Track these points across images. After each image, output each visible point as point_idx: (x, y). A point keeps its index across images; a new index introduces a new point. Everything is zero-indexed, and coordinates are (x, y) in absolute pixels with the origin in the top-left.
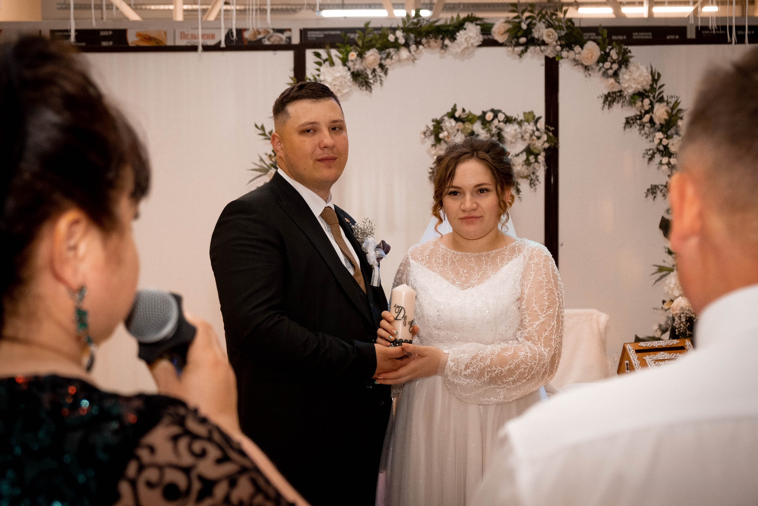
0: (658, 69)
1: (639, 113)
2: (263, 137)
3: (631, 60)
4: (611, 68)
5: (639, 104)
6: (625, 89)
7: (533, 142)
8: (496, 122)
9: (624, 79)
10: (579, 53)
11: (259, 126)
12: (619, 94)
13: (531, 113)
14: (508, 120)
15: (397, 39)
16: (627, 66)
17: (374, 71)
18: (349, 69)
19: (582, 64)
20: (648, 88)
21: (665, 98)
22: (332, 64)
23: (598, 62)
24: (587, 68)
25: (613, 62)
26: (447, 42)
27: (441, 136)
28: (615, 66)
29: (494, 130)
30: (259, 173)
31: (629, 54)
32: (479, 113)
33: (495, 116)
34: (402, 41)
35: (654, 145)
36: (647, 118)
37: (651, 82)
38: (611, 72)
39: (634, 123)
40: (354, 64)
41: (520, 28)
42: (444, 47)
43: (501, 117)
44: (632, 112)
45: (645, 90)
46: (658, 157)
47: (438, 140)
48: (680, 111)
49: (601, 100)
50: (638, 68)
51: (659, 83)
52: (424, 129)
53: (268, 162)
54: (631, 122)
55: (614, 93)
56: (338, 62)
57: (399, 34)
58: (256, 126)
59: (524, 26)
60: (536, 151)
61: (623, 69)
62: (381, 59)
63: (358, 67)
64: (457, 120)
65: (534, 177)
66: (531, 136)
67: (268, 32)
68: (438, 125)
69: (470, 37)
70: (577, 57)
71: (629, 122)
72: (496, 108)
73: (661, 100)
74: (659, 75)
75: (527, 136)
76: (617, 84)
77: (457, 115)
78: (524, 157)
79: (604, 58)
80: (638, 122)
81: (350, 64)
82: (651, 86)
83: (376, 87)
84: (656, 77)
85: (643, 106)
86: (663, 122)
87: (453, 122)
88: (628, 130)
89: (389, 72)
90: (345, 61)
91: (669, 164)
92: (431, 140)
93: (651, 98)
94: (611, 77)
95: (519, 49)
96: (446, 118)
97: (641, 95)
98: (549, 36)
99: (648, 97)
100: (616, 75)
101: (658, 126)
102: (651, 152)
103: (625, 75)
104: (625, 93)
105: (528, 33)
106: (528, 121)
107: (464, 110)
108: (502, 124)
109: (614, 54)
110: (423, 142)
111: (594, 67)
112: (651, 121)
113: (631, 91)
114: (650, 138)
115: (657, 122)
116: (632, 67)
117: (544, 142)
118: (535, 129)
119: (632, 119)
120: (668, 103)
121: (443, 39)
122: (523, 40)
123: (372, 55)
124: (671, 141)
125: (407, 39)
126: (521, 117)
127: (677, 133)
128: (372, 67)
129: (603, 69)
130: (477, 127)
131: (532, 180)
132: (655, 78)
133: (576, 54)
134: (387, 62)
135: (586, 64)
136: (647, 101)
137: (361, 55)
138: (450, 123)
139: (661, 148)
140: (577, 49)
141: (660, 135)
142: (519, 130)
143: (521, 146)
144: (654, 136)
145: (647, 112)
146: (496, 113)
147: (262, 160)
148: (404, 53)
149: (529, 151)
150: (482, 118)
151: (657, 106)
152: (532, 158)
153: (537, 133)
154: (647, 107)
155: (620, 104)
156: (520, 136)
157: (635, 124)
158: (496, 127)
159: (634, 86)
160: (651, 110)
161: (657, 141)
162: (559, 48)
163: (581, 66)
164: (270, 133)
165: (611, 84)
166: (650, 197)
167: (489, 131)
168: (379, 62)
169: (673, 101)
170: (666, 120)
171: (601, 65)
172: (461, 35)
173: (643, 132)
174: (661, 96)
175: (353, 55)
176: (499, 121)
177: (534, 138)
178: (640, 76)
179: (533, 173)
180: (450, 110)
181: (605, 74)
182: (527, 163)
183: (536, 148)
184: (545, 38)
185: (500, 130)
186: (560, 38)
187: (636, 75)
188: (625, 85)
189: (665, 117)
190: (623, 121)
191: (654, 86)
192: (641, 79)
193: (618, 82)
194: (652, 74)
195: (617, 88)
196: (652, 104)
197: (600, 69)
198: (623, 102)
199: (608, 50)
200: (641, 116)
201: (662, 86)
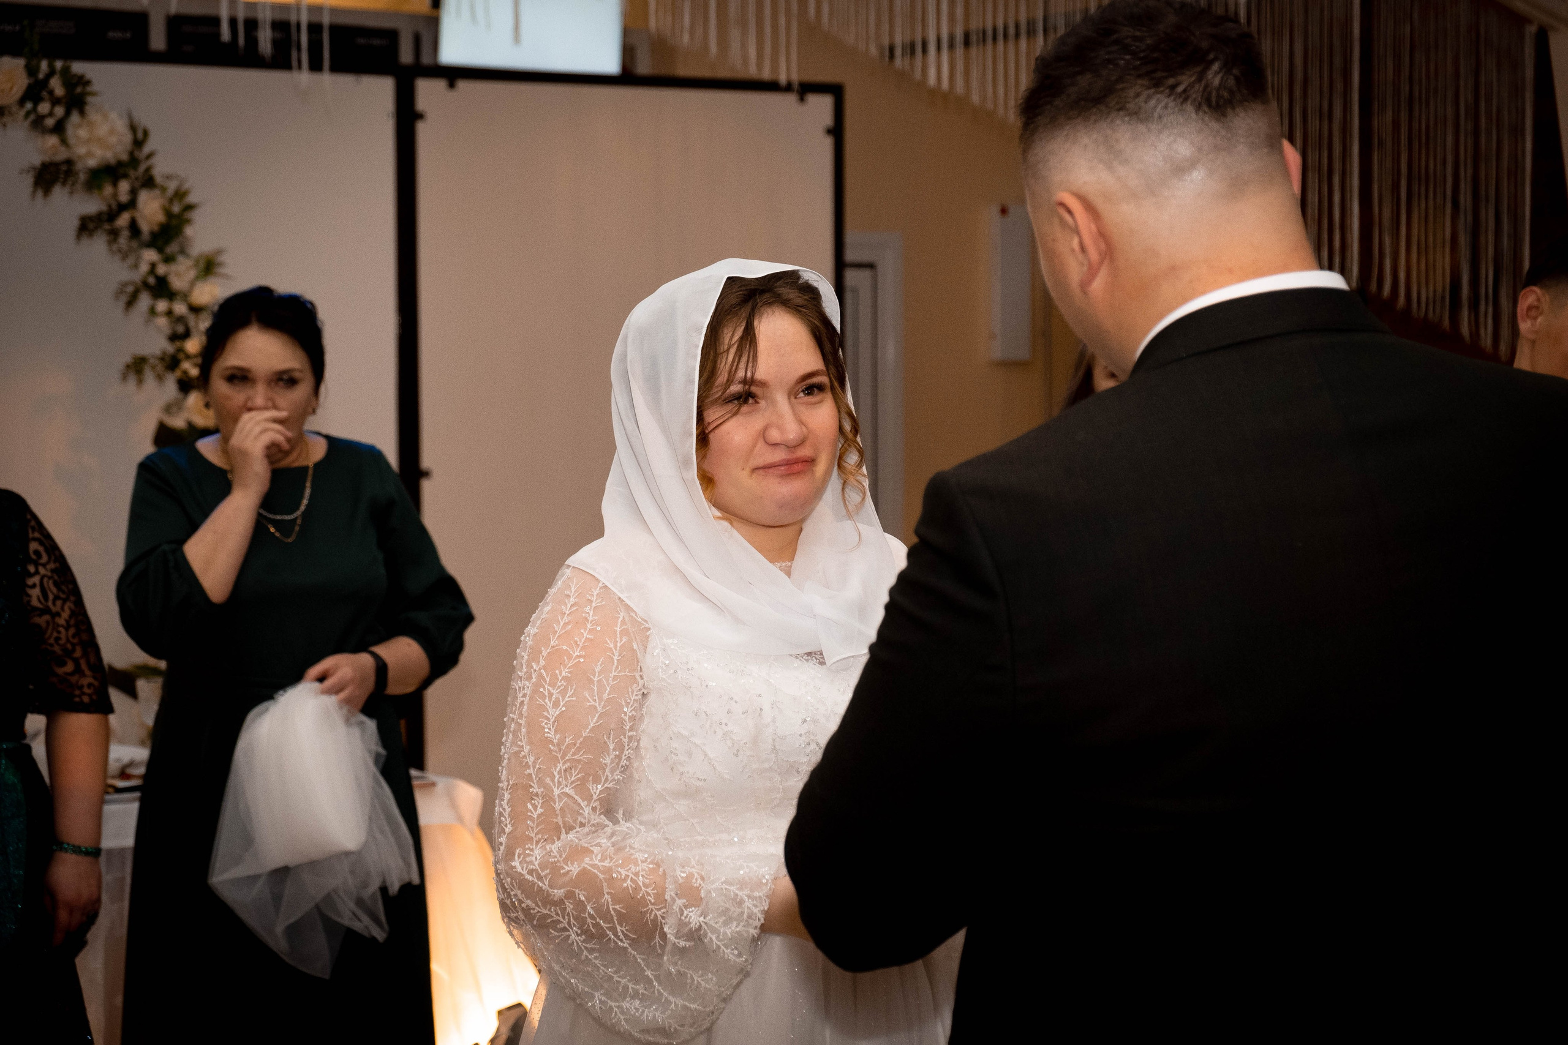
0: (144, 119)
1: (104, 208)
3: (90, 99)
4: (51, 114)
5: (108, 190)
6: (80, 157)
9: (77, 137)
12: (64, 168)
16: (82, 112)
20: (125, 157)
21: (158, 179)
23: (24, 99)
25: (55, 101)
28: (60, 111)
31: (89, 89)
35: (137, 276)
36: (123, 220)
37: (129, 147)
38: (50, 122)
39: (96, 228)
44: (92, 205)
45: (121, 163)
46: (145, 301)
48: (190, 207)
49: (29, 180)
50: (105, 116)
51: (147, 149)
54: (91, 226)
55: (55, 164)
61: (75, 118)
71: (87, 226)
73: (149, 182)
74: (146, 133)
76: (63, 149)
79: (35, 92)
80: (107, 226)
82: (131, 154)
84: (140, 135)
85: (115, 195)
86: (156, 229)
88: (85, 241)
91: (169, 313)
93: (132, 179)
94: (50, 132)
97: (110, 172)
99: (125, 176)
100: (59, 129)
101: (146, 236)
102: (130, 289)
103: (77, 129)
104: (79, 166)
109: (57, 86)
111: (14, 109)
112: (133, 225)
113: (92, 163)
114: (131, 261)
115: (145, 227)
116: (93, 115)
119: (93, 221)
120: (164, 189)
124: (172, 268)
127: (183, 252)
129: (33, 116)
132: (138, 137)
136: (124, 186)
139: (151, 280)
141: (150, 255)
144: (138, 259)
145: (122, 208)
151: (144, 196)
154: (124, 198)
155: (67, 189)
157: (100, 231)
159: (98, 151)
160: (132, 204)
161: (144, 268)
165: (52, 147)
166: (132, 380)
169: (172, 186)
170: (161, 225)
171: (29, 105)
173: (115, 247)
174: (148, 175)
178: (112, 132)
181: (37, 123)
187: (102, 130)
188: (82, 150)
189: (161, 217)
190: (76, 223)
191: (137, 153)
192: (113, 140)
193: (64, 141)
194: (133, 128)
195: (62, 155)
196: (134, 193)
197: (28, 114)
198: (73, 185)
199: (41, 76)
200: (111, 215)
201: (150, 156)
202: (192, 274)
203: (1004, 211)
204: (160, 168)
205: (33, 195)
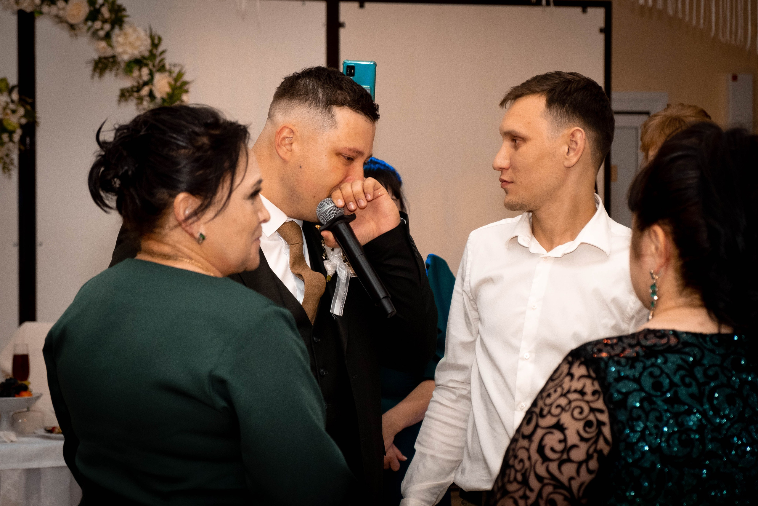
0: (158, 31)
1: (135, 84)
3: (126, 19)
4: (102, 29)
5: (136, 73)
6: (119, 54)
7: (7, 117)
9: (118, 42)
10: (64, 9)
12: (111, 60)
13: (3, 80)
16: (121, 27)
19: (67, 22)
20: (146, 54)
21: (167, 67)
23: (87, 20)
24: (72, 27)
25: (105, 21)
28: (107, 27)
31: (124, 13)
36: (145, 91)
37: (149, 47)
38: (102, 33)
39: (130, 96)
44: (127, 83)
45: (144, 57)
48: (185, 83)
49: (90, 67)
50: (135, 30)
51: (161, 49)
54: (127, 94)
55: (106, 58)
60: (10, 128)
61: (117, 31)
65: (7, 160)
66: (5, 107)
70: (61, 13)
71: (124, 95)
73: (162, 69)
74: (160, 39)
76: (109, 49)
79: (93, 16)
80: (136, 94)
82: (151, 52)
84: (156, 41)
85: (140, 76)
86: (165, 96)
88: (123, 104)
93: (151, 66)
94: (102, 39)
97: (138, 62)
99: (146, 65)
100: (108, 37)
101: (159, 100)
103: (118, 38)
104: (119, 59)
106: (1, 90)
109: (106, 12)
111: (81, 25)
112: (151, 95)
113: (126, 57)
115: (158, 95)
116: (127, 28)
117: (21, 117)
118: (9, 100)
119: (128, 92)
120: (170, 72)
129: (92, 30)
131: (5, 163)
133: (59, 9)
135: (72, 21)
136: (145, 71)
140: (61, 3)
145: (146, 84)
151: (158, 77)
152: (5, 136)
153: (11, 106)
154: (146, 78)
155: (113, 73)
157: (132, 98)
159: (129, 50)
160: (150, 82)
162: (38, 1)
163: (65, 25)
165: (103, 48)
169: (176, 70)
170: (168, 94)
171: (90, 23)
174: (161, 64)
177: (9, 112)
178: (138, 38)
179: (7, 155)
181: (95, 34)
183: (10, 124)
187: (132, 38)
188: (119, 50)
189: (168, 89)
190: (118, 93)
191: (154, 51)
192: (138, 43)
193: (110, 45)
194: (152, 37)
195: (109, 52)
196: (151, 74)
197: (89, 29)
198: (117, 70)
199: (97, 6)
200: (138, 88)
201: (163, 52)
203: (735, 78)
204: (169, 60)
205: (93, 76)
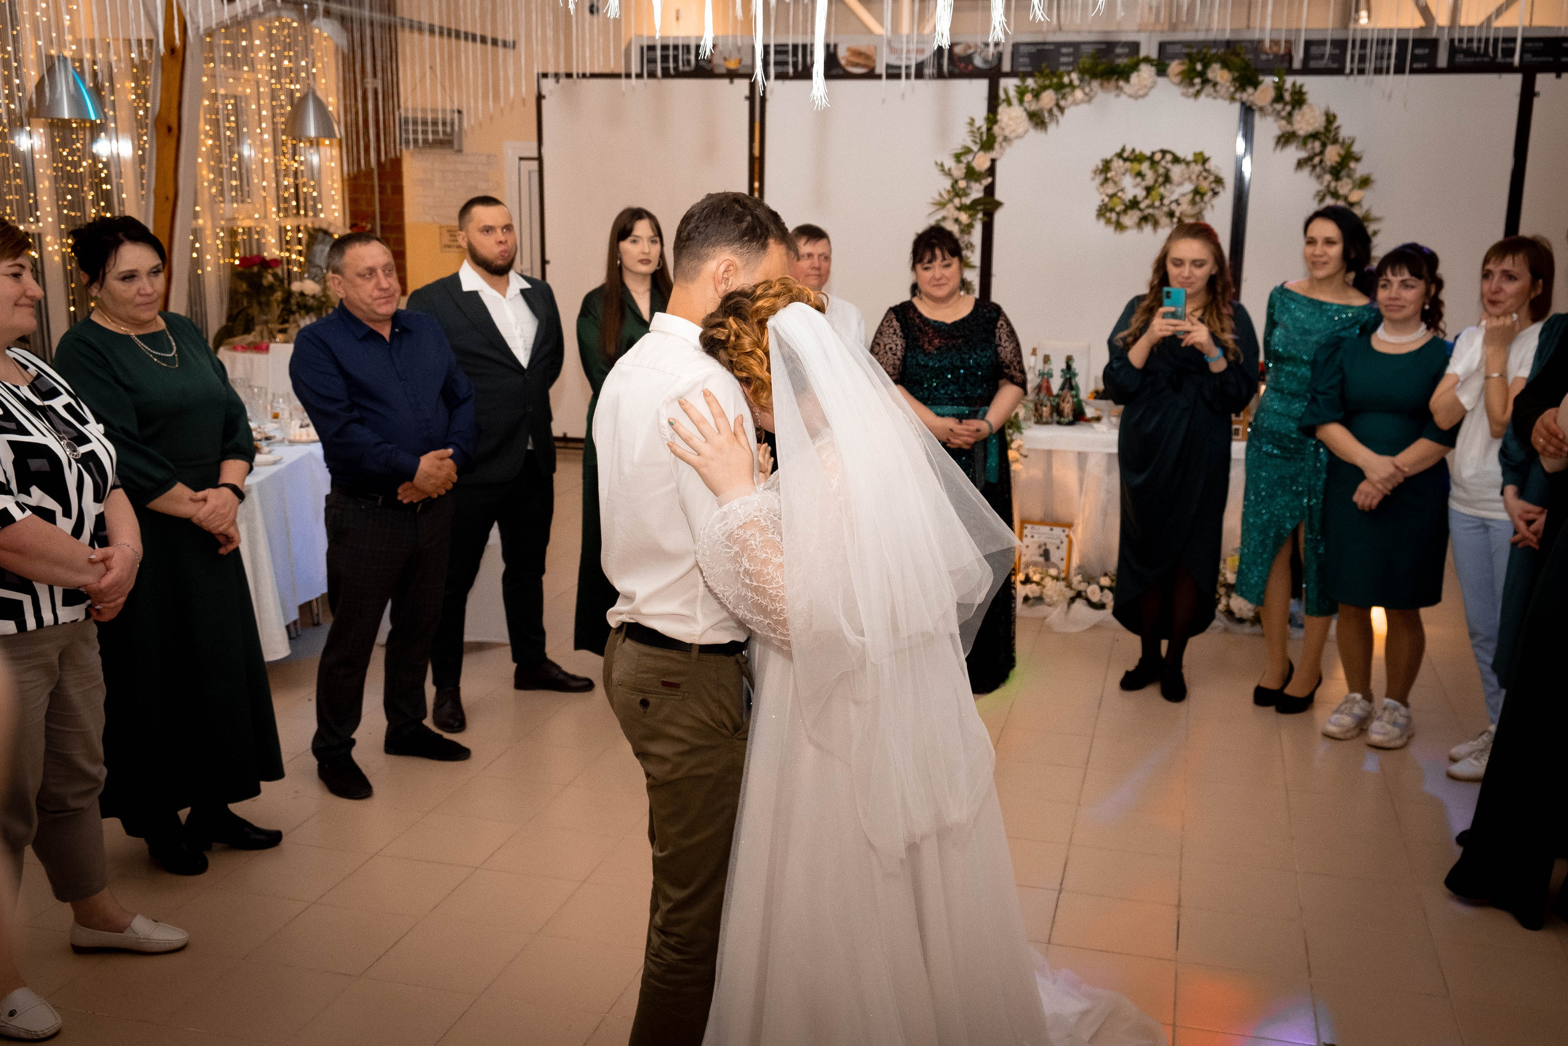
0: (1333, 110)
1: (1310, 155)
2: (941, 173)
3: (1306, 102)
4: (1285, 110)
5: (1309, 146)
6: (1297, 130)
8: (1163, 163)
9: (1296, 120)
10: (1253, 95)
11: (939, 162)
12: (1292, 135)
13: (1201, 154)
14: (1176, 160)
15: (1071, 81)
16: (1300, 108)
17: (1050, 111)
18: (1026, 110)
19: (1256, 105)
20: (1322, 129)
21: (1341, 140)
22: (1009, 104)
23: (1273, 102)
24: (1261, 109)
25: (1286, 104)
26: (1121, 83)
27: (1109, 175)
28: (1288, 108)
29: (1161, 171)
30: (938, 207)
31: (1304, 96)
32: (1148, 153)
33: (1163, 157)
34: (1076, 82)
35: (1321, 188)
36: (1317, 160)
37: (1324, 124)
38: (1284, 114)
39: (1305, 164)
40: (1030, 105)
41: (1194, 69)
42: (1118, 88)
43: (1169, 157)
44: (1303, 154)
45: (1318, 132)
47: (1106, 180)
48: (1355, 153)
49: (1274, 142)
50: (1313, 110)
51: (1336, 124)
52: (1094, 168)
53: (946, 196)
55: (1287, 134)
56: (1015, 101)
57: (1074, 76)
58: (936, 163)
59: (1199, 67)
60: (1202, 191)
61: (1297, 111)
62: (1057, 100)
63: (1033, 107)
64: (1125, 160)
66: (1198, 177)
67: (976, 46)
68: (1106, 166)
69: (1145, 79)
70: (1250, 98)
71: (1301, 164)
72: (1166, 147)
73: (1335, 141)
74: (1335, 117)
75: (1194, 177)
76: (1290, 125)
77: (1125, 155)
78: (1190, 197)
79: (1279, 98)
80: (1309, 164)
81: (1026, 105)
82: (1325, 127)
83: (1052, 127)
85: (1313, 148)
86: (1334, 164)
87: (1121, 162)
89: (1067, 111)
90: (1021, 101)
92: (1100, 179)
93: (1324, 140)
94: (1283, 118)
95: (1192, 90)
96: (1115, 159)
97: (1314, 136)
98: (1222, 77)
99: (1319, 139)
100: (1290, 114)
101: (1328, 168)
102: (1321, 194)
103: (1297, 116)
104: (1298, 134)
105: (1202, 74)
106: (1196, 161)
107: (1133, 150)
108: (1169, 166)
109: (1287, 96)
110: (1093, 179)
111: (1269, 108)
112: (1321, 161)
113: (1302, 133)
114: (1320, 180)
115: (1328, 164)
116: (1305, 108)
117: (1211, 183)
118: (1202, 169)
119: (1303, 161)
120: (1343, 142)
121: (1117, 80)
122: (1197, 81)
123: (1048, 98)
124: (1339, 184)
125: (1081, 80)
126: (1190, 158)
127: (1349, 176)
128: (1048, 107)
129: (1277, 111)
130: (1145, 167)
132: (1330, 118)
133: (1249, 95)
134: (1062, 103)
135: (1260, 105)
136: (1317, 145)
137: (1037, 95)
138: (1118, 164)
140: (1250, 90)
141: (1329, 177)
142: (1186, 171)
143: (1188, 187)
144: (1324, 178)
145: (1316, 155)
146: (1164, 152)
147: (940, 195)
148: (1079, 94)
149: (1197, 192)
150: (1151, 159)
151: (1330, 148)
152: (1198, 198)
153: (1205, 174)
154: (1318, 149)
155: (1293, 146)
156: (1187, 176)
157: (1305, 166)
158: (1165, 168)
159: (1306, 127)
160: (1322, 153)
161: (1325, 183)
162: (1232, 89)
164: (950, 170)
165: (1284, 125)
167: (1156, 171)
168: (1053, 102)
169: (1348, 142)
170: (1337, 163)
171: (1275, 106)
172: (1134, 78)
173: (1314, 173)
174: (1335, 137)
175: (1028, 97)
176: (1167, 162)
177: (1201, 178)
178: (1315, 116)
180: (1118, 150)
181: (1278, 114)
182: (1193, 202)
184: (1219, 79)
185: (1168, 170)
186: (1234, 80)
187: (1310, 116)
188: (1298, 127)
189: (1337, 159)
190: (1295, 161)
191: (1329, 127)
192: (1312, 121)
194: (1327, 115)
195: (1289, 128)
196: (1324, 145)
197: (1275, 110)
198: (1296, 143)
199: (1283, 91)
200: (1310, 159)
201: (1337, 128)
202: (1350, 186)
204: (1344, 134)
205: (1275, 149)
